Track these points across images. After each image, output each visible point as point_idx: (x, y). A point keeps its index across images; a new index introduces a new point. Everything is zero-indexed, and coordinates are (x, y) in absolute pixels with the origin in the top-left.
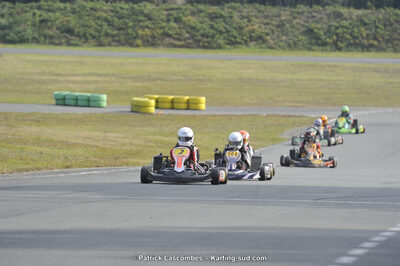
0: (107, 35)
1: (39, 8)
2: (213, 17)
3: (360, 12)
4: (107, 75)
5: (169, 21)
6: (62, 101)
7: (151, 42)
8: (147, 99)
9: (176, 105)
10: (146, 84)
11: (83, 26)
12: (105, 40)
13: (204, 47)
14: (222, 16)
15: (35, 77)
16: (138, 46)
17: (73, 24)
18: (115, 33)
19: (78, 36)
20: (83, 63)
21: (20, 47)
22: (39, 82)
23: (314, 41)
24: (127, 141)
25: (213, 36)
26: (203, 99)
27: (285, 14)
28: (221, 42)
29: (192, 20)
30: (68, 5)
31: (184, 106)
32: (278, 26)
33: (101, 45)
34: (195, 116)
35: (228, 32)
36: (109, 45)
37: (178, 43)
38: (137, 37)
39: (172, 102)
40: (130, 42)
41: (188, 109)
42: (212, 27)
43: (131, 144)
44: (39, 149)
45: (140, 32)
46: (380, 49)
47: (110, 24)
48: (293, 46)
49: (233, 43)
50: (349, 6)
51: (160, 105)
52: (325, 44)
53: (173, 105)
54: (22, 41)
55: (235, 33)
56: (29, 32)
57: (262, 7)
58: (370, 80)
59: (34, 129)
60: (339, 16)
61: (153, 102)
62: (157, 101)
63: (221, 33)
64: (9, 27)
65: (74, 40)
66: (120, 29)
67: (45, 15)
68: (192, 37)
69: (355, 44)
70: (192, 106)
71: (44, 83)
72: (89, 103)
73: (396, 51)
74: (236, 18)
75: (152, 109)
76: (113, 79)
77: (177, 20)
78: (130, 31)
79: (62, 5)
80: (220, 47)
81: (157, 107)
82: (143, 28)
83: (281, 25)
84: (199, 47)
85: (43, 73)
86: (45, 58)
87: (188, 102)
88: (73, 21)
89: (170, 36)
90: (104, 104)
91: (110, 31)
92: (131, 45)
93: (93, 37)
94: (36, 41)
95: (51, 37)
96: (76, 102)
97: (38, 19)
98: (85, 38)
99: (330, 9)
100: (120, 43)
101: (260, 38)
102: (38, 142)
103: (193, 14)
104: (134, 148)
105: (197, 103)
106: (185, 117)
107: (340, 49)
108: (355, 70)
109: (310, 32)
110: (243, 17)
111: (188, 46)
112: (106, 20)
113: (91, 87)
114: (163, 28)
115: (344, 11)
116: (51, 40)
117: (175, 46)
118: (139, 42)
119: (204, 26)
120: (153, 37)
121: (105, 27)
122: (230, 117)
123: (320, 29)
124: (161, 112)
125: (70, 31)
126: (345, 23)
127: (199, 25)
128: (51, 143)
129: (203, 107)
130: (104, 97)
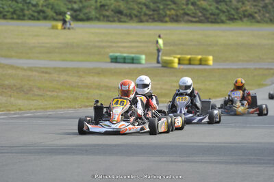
0: (145, 14)
4: (145, 42)
5: (187, 4)
6: (115, 60)
7: (175, 19)
8: (172, 58)
9: (192, 62)
10: (172, 48)
11: (129, 9)
12: (144, 18)
13: (212, 22)
14: (224, 1)
15: (97, 44)
16: (166, 22)
17: (122, 7)
18: (151, 13)
19: (126, 15)
20: (128, 34)
21: (87, 24)
22: (99, 47)
24: (159, 86)
25: (218, 15)
26: (211, 58)
28: (224, 18)
29: (204, 4)
31: (198, 62)
32: (263, 7)
33: (141, 21)
34: (205, 70)
35: (228, 11)
36: (147, 21)
37: (194, 19)
38: (166, 16)
39: (190, 60)
40: (161, 19)
41: (200, 64)
42: (217, 8)
43: (161, 88)
45: (168, 12)
47: (148, 7)
49: (232, 19)
51: (181, 62)
53: (190, 62)
54: (88, 19)
55: (233, 12)
56: (93, 13)
59: (96, 79)
61: (176, 60)
62: (179, 60)
63: (224, 12)
64: (80, 10)
65: (124, 18)
66: (154, 11)
67: (104, 2)
68: (204, 15)
70: (203, 62)
71: (103, 47)
72: (133, 61)
74: (234, 2)
75: (176, 65)
77: (193, 4)
78: (161, 12)
80: (223, 22)
81: (179, 64)
82: (170, 9)
83: (265, 7)
84: (208, 22)
85: (102, 41)
86: (103, 31)
87: (201, 60)
89: (188, 15)
90: (143, 62)
91: (147, 12)
92: (162, 21)
93: (136, 16)
94: (98, 19)
95: (108, 17)
96: (124, 60)
97: (99, 4)
98: (130, 17)
100: (154, 20)
101: (251, 15)
102: (99, 87)
104: (164, 91)
105: (206, 60)
106: (198, 70)
110: (239, 1)
111: (200, 22)
112: (145, 4)
113: (134, 50)
114: (183, 9)
116: (108, 19)
117: (192, 22)
118: (167, 19)
119: (212, 8)
120: (177, 16)
121: (144, 9)
122: (229, 70)
124: (182, 67)
125: (120, 12)
127: (208, 7)
129: (211, 62)
130: (143, 57)
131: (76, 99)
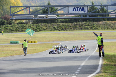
0: (18, 30)
1: (5, 26)
2: (37, 26)
3: (63, 24)
6: (12, 43)
14: (38, 26)
17: (11, 29)
20: (14, 35)
22: (7, 39)
23: (55, 29)
26: (37, 41)
27: (49, 25)
28: (38, 30)
29: (33, 27)
30: (10, 25)
33: (17, 32)
34: (36, 44)
39: (31, 42)
44: (10, 52)
46: (67, 30)
48: (51, 30)
49: (40, 30)
50: (61, 23)
52: (57, 30)
57: (45, 24)
58: (66, 36)
59: (8, 48)
60: (59, 25)
63: (38, 29)
65: (12, 31)
67: (7, 27)
69: (62, 30)
71: (8, 40)
72: (16, 43)
73: (70, 30)
74: (41, 26)
76: (20, 38)
77: (30, 27)
78: (22, 29)
79: (9, 25)
82: (24, 29)
83: (49, 27)
86: (7, 35)
87: (34, 42)
88: (12, 28)
90: (19, 43)
92: (22, 32)
95: (8, 31)
96: (14, 43)
97: (5, 28)
98: (14, 31)
99: (57, 23)
100: (20, 32)
101: (45, 29)
102: (9, 51)
103: (33, 26)
106: (34, 44)
107: (60, 30)
108: (63, 34)
109: (54, 28)
110: (42, 26)
112: (17, 27)
113: (16, 40)
115: (60, 24)
116: (8, 32)
122: (42, 44)
123: (56, 27)
124: (29, 44)
125: (11, 30)
126: (60, 26)
128: (12, 51)
129: (37, 42)
130: (19, 42)
131: (4, 54)
